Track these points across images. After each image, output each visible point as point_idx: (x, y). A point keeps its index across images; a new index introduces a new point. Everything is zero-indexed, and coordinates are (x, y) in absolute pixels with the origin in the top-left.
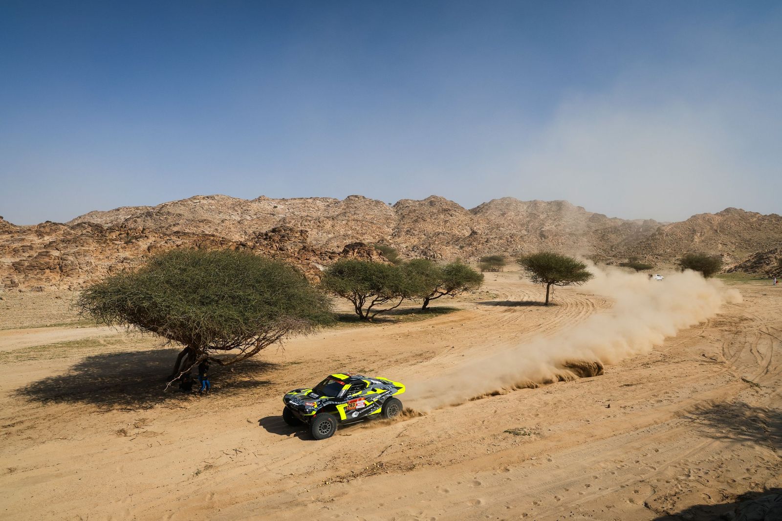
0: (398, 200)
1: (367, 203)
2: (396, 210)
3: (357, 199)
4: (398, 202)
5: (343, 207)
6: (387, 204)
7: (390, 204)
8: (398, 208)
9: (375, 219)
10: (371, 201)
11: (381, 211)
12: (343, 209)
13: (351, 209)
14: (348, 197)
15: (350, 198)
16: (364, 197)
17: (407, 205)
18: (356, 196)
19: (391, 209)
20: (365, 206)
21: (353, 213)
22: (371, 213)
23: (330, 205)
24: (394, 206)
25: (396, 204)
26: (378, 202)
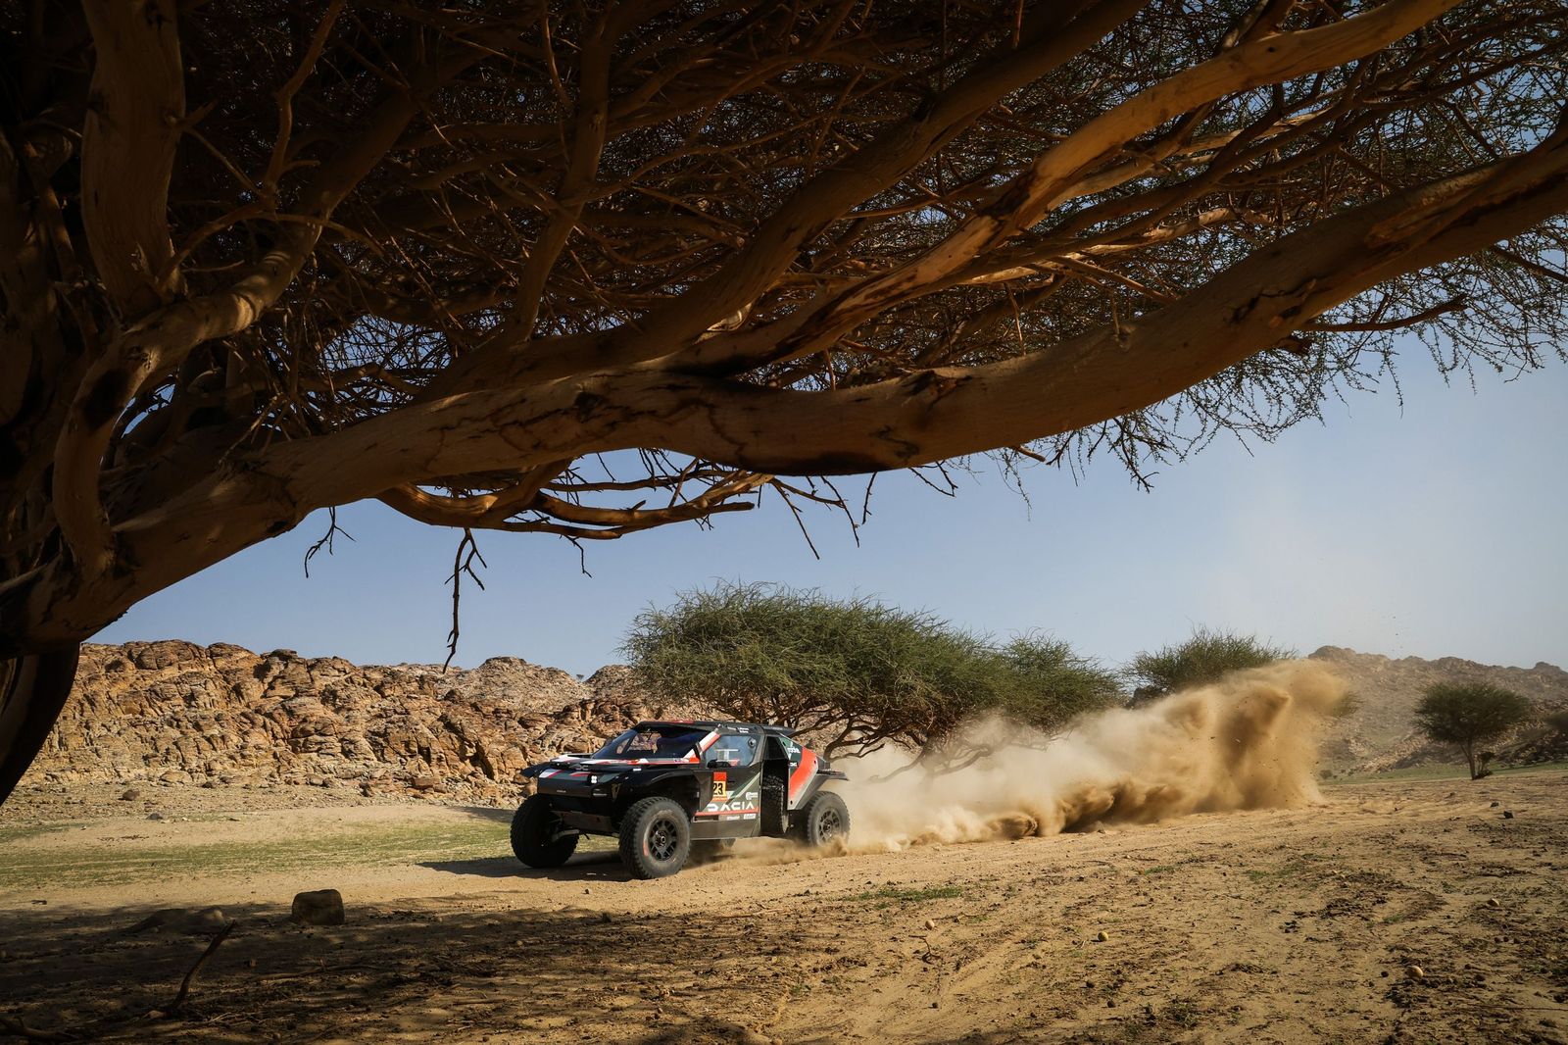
0: (599, 668)
1: (530, 673)
2: (593, 690)
3: (507, 665)
4: (597, 672)
5: (476, 682)
6: (575, 677)
7: (580, 677)
8: (599, 685)
9: (551, 708)
10: (538, 671)
11: (562, 690)
12: (476, 688)
13: (494, 688)
14: (488, 661)
15: (492, 662)
16: (522, 661)
17: (619, 676)
18: (505, 660)
19: (584, 687)
20: (526, 680)
21: (500, 694)
22: (542, 695)
23: (447, 680)
24: (589, 681)
25: (594, 677)
26: (553, 673)
